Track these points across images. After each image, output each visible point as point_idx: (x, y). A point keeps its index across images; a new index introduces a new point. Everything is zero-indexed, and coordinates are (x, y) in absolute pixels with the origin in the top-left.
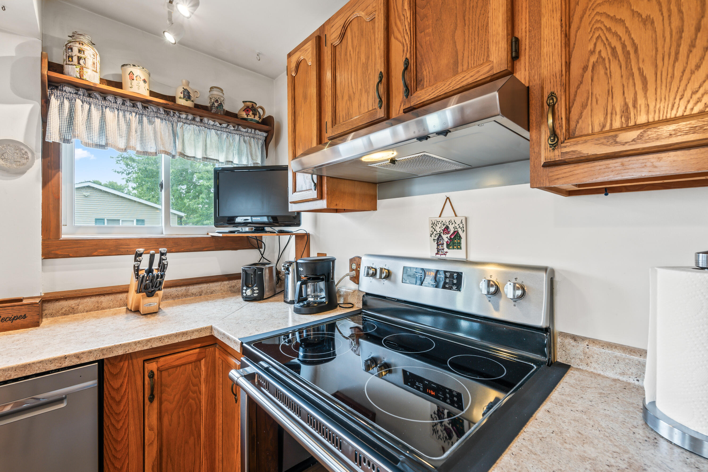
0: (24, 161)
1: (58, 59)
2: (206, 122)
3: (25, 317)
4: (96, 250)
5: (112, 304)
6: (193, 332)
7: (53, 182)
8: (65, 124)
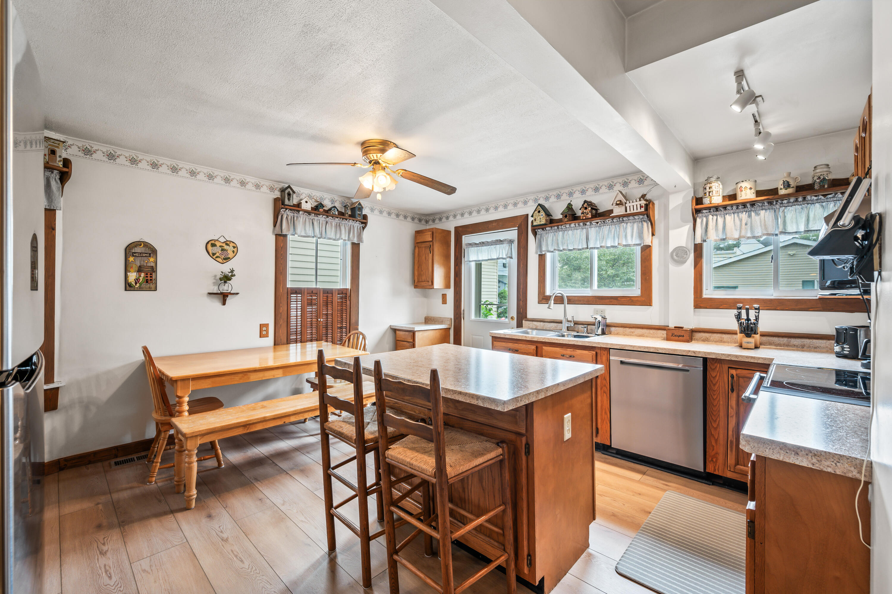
0: (685, 256)
1: (700, 195)
2: (809, 198)
3: (683, 336)
4: (721, 305)
5: (729, 340)
6: (759, 358)
7: (699, 265)
8: (704, 231)
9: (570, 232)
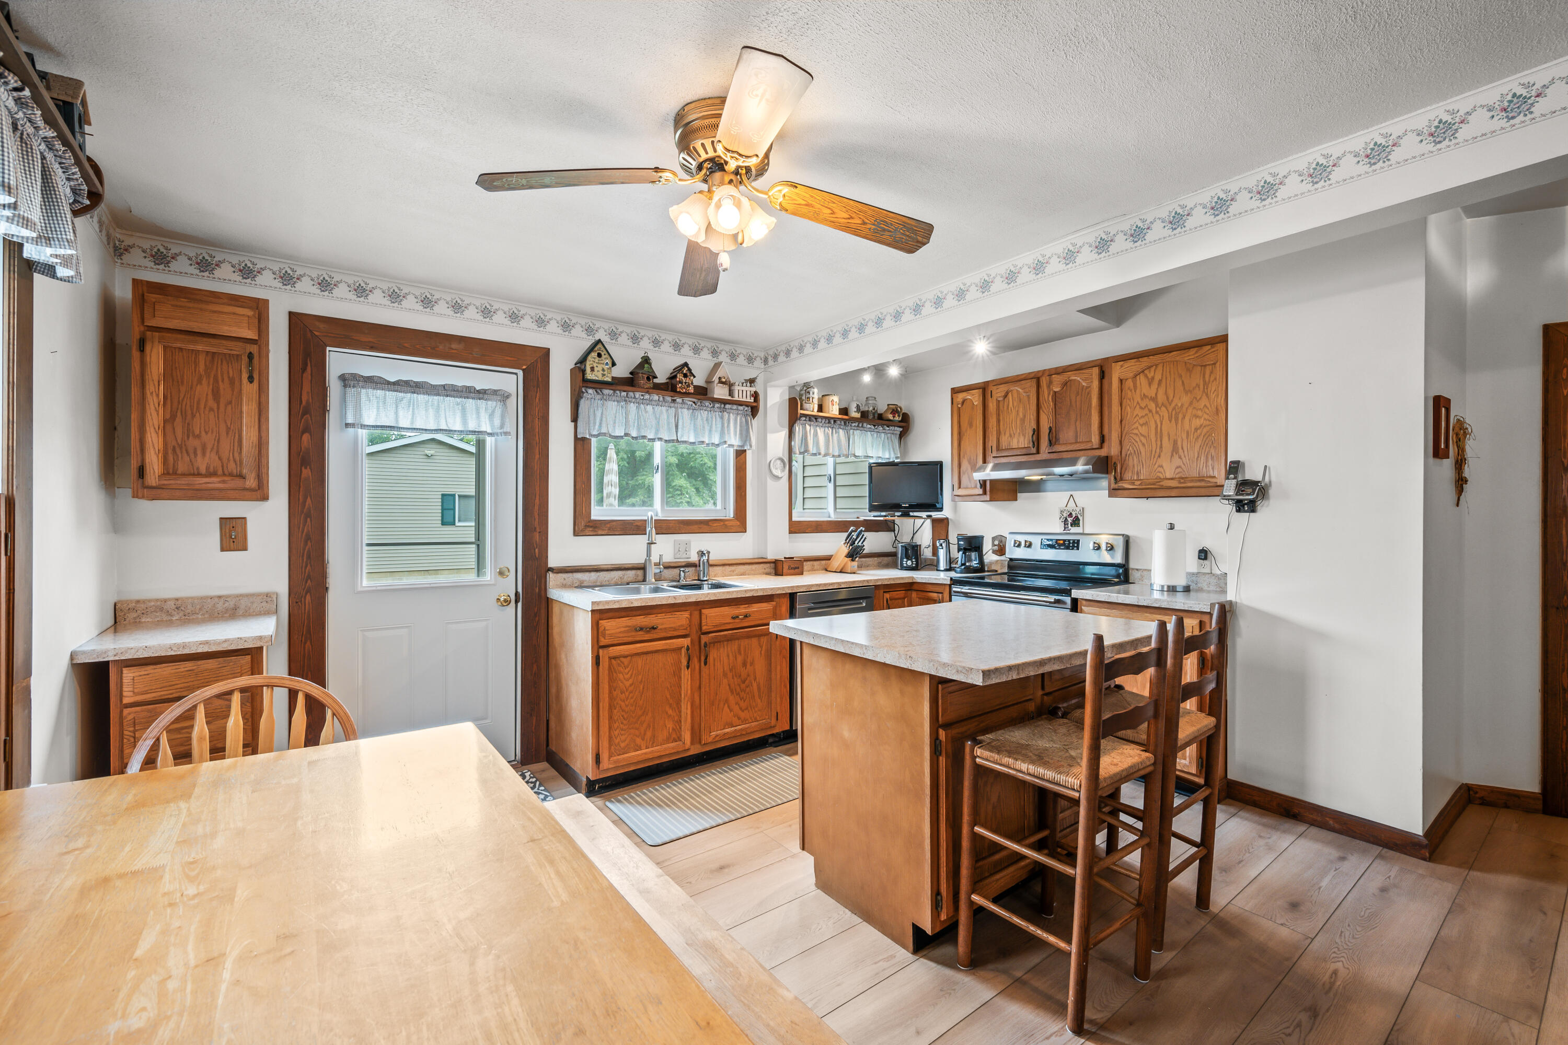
9: (649, 408)
